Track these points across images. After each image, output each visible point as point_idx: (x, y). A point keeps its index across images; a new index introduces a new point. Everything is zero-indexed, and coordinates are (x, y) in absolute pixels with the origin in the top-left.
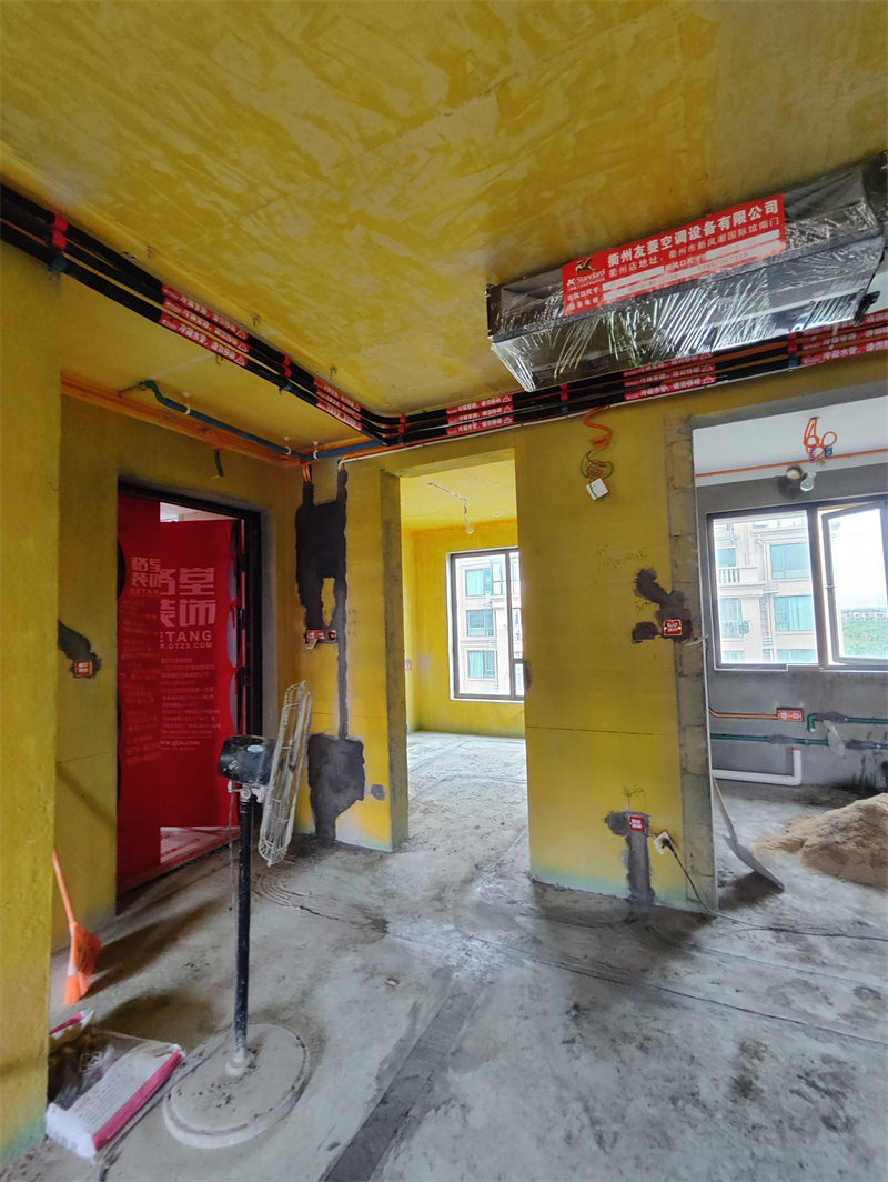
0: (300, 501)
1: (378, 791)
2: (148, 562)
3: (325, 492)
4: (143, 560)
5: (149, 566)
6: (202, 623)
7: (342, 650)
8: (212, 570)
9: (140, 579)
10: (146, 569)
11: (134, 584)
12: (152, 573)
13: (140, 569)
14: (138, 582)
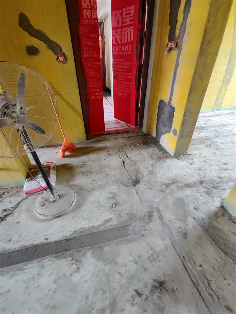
1: (175, 132)
2: (90, 2)
4: (87, 1)
5: (91, 5)
6: (129, 41)
7: (179, 54)
10: (90, 7)
11: (85, 17)
12: (93, 9)
13: (86, 7)
14: (86, 15)
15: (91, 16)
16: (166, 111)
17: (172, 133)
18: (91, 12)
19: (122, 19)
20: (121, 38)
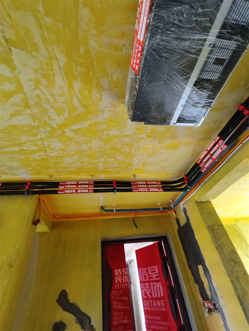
0: (177, 227)
2: (121, 271)
3: (183, 220)
4: (119, 270)
5: (122, 272)
6: (159, 296)
7: (224, 319)
8: (156, 267)
9: (119, 279)
10: (121, 274)
11: (116, 282)
12: (123, 275)
13: (118, 275)
14: (118, 281)
15: (122, 281)
18: (122, 277)
19: (149, 275)
20: (150, 292)
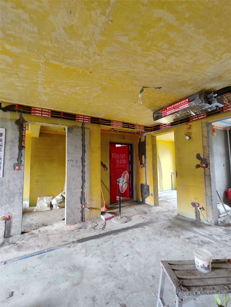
0: (139, 142)
1: (152, 195)
3: (143, 140)
5: (114, 154)
6: (123, 163)
7: (146, 169)
8: (125, 154)
9: (113, 157)
16: (145, 188)
17: (150, 196)
19: (120, 157)
